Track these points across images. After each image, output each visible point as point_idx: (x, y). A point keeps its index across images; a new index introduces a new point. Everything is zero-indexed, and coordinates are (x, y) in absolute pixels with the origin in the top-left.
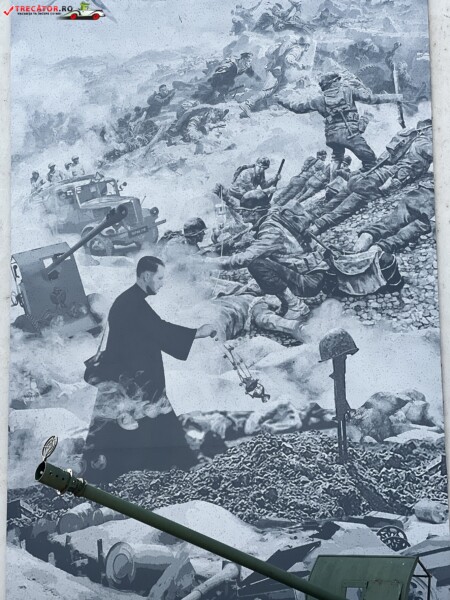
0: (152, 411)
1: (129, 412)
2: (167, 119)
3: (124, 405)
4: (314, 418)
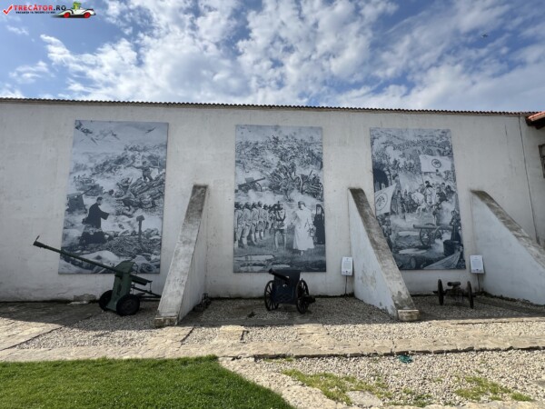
0: (97, 231)
1: (92, 231)
2: (107, 167)
3: (91, 229)
4: (134, 233)
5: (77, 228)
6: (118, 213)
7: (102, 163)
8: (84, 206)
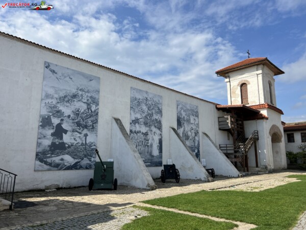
0: (61, 141)
1: (57, 141)
2: (66, 99)
3: (57, 140)
4: (82, 144)
5: (47, 139)
6: (74, 131)
7: (63, 96)
8: (52, 124)
